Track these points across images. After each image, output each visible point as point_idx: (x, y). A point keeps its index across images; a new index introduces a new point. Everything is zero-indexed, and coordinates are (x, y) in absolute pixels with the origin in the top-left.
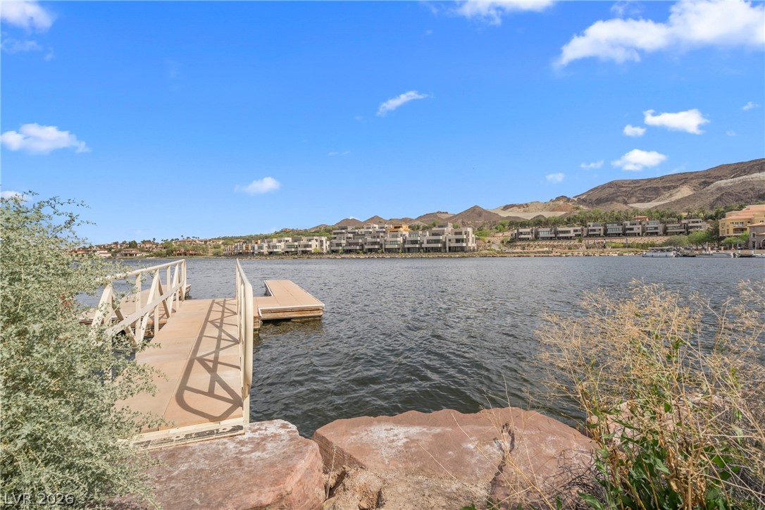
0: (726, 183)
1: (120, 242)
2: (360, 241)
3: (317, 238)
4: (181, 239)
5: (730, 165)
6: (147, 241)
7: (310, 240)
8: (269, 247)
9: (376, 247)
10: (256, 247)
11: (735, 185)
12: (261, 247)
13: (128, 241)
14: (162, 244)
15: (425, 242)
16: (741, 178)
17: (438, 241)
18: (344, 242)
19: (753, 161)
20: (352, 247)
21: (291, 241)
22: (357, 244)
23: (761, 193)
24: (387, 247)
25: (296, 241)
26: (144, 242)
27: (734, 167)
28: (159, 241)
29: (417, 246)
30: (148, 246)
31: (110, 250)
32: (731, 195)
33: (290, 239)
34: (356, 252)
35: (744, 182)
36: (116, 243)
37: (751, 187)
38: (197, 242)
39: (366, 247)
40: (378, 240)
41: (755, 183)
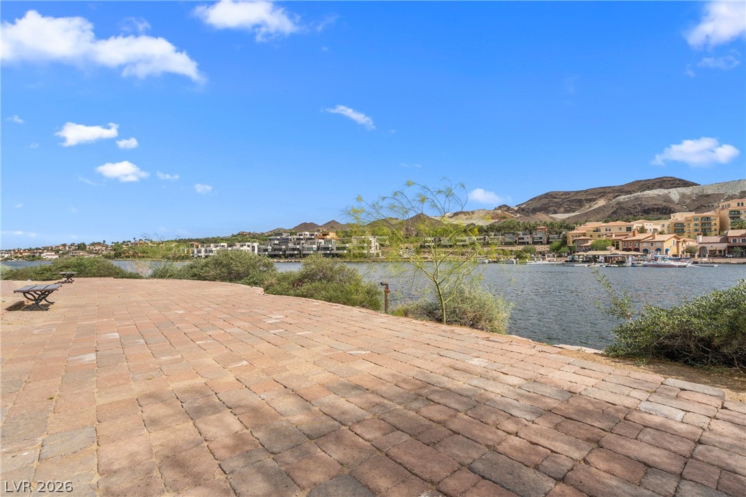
0: (624, 199)
1: (69, 244)
2: (284, 247)
3: (249, 244)
4: (133, 241)
5: (640, 181)
6: (97, 243)
7: (242, 246)
8: (206, 251)
9: (296, 252)
10: (196, 252)
11: (630, 201)
12: (199, 252)
13: (77, 243)
14: (111, 246)
15: (335, 249)
16: (636, 194)
17: (344, 248)
18: (269, 247)
19: (657, 179)
20: (276, 252)
21: (226, 246)
22: (281, 250)
23: (646, 208)
24: (304, 252)
25: (230, 246)
26: (93, 244)
27: (642, 183)
28: (109, 243)
29: (328, 252)
30: (97, 248)
31: (57, 252)
32: (624, 209)
33: (225, 244)
34: (280, 256)
35: (637, 198)
36: (64, 245)
37: (639, 202)
38: (150, 244)
39: (287, 252)
40: (298, 247)
41: (644, 200)
